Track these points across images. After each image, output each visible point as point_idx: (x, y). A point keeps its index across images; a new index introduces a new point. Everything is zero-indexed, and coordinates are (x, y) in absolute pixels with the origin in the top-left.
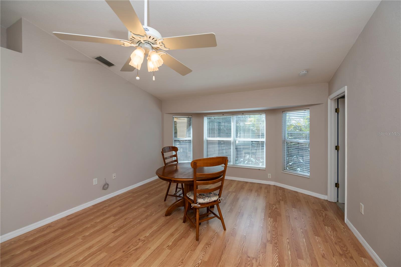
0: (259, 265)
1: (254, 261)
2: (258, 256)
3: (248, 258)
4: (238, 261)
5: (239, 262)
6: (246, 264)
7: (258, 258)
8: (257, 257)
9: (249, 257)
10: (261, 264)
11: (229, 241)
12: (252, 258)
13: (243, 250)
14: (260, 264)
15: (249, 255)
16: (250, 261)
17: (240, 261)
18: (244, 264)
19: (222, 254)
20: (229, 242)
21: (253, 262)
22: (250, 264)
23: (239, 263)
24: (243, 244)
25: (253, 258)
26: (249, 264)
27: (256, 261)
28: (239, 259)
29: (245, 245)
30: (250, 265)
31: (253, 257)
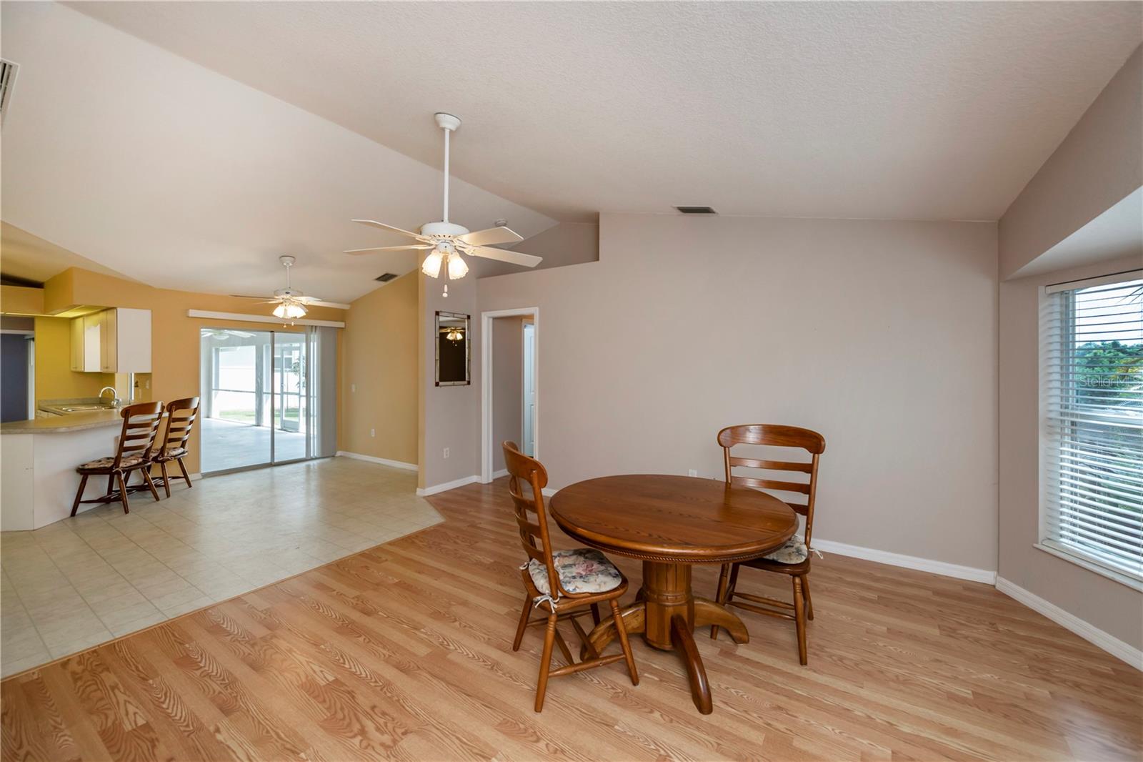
0: (369, 745)
1: (386, 739)
2: (394, 757)
3: (403, 730)
4: (410, 707)
5: (407, 708)
6: (392, 718)
7: (389, 753)
8: (391, 753)
9: (405, 733)
10: (370, 751)
11: (487, 709)
12: (398, 738)
13: (434, 730)
14: (369, 748)
15: (410, 736)
16: (394, 730)
17: (407, 710)
18: (395, 715)
19: (448, 683)
20: (483, 708)
21: (386, 736)
22: (386, 726)
23: (404, 707)
24: (458, 738)
25: (395, 741)
26: (389, 724)
27: (382, 745)
28: (414, 710)
29: (448, 741)
30: (383, 725)
31: (399, 744)
